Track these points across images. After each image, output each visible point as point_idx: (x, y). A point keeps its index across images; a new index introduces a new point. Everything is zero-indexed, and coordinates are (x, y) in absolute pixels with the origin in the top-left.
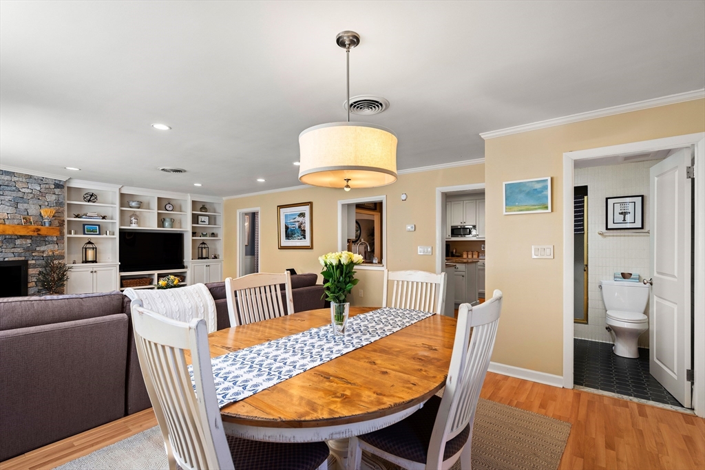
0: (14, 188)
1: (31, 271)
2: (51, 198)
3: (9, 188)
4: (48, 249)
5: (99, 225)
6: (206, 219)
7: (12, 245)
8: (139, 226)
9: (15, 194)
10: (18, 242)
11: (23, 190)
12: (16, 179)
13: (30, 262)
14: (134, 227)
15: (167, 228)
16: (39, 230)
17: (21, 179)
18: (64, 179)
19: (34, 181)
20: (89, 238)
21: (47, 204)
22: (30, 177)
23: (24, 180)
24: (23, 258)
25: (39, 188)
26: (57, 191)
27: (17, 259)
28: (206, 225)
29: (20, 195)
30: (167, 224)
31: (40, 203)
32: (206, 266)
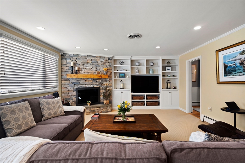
0: (96, 62)
1: (101, 91)
2: (107, 64)
3: (94, 62)
4: (106, 83)
5: (124, 74)
6: (170, 68)
7: (95, 82)
8: (139, 73)
9: (96, 64)
10: (97, 81)
11: (99, 62)
12: (96, 58)
13: (101, 88)
14: (137, 74)
15: (151, 74)
16: (101, 76)
17: (98, 58)
18: (111, 56)
19: (102, 58)
20: (122, 79)
21: (106, 66)
22: (101, 57)
23: (99, 58)
24: (99, 87)
25: (103, 61)
26: (109, 61)
27: (97, 87)
28: (170, 71)
29: (98, 64)
30: (151, 72)
31: (104, 66)
32: (170, 92)
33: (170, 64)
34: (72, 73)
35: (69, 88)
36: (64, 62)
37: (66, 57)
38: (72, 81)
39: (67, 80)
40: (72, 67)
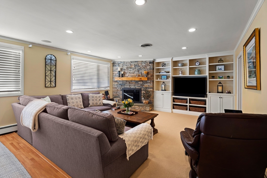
0: (138, 66)
1: (142, 92)
2: (148, 67)
3: (137, 66)
4: (146, 85)
5: (166, 76)
6: (223, 67)
7: (137, 84)
8: (183, 75)
9: (138, 68)
10: (139, 82)
11: (140, 66)
12: (138, 63)
13: (142, 89)
14: (181, 75)
15: (196, 75)
16: (141, 79)
17: (140, 63)
18: (152, 60)
19: (143, 63)
20: (164, 81)
21: (147, 69)
22: (142, 61)
23: (141, 63)
24: (140, 88)
25: (145, 65)
26: (150, 64)
27: (138, 88)
28: (222, 71)
29: (140, 68)
31: (145, 69)
32: (220, 98)
33: (223, 62)
34: (119, 76)
35: (117, 88)
36: (115, 68)
37: (115, 64)
38: (120, 83)
39: (116, 81)
40: (119, 71)
